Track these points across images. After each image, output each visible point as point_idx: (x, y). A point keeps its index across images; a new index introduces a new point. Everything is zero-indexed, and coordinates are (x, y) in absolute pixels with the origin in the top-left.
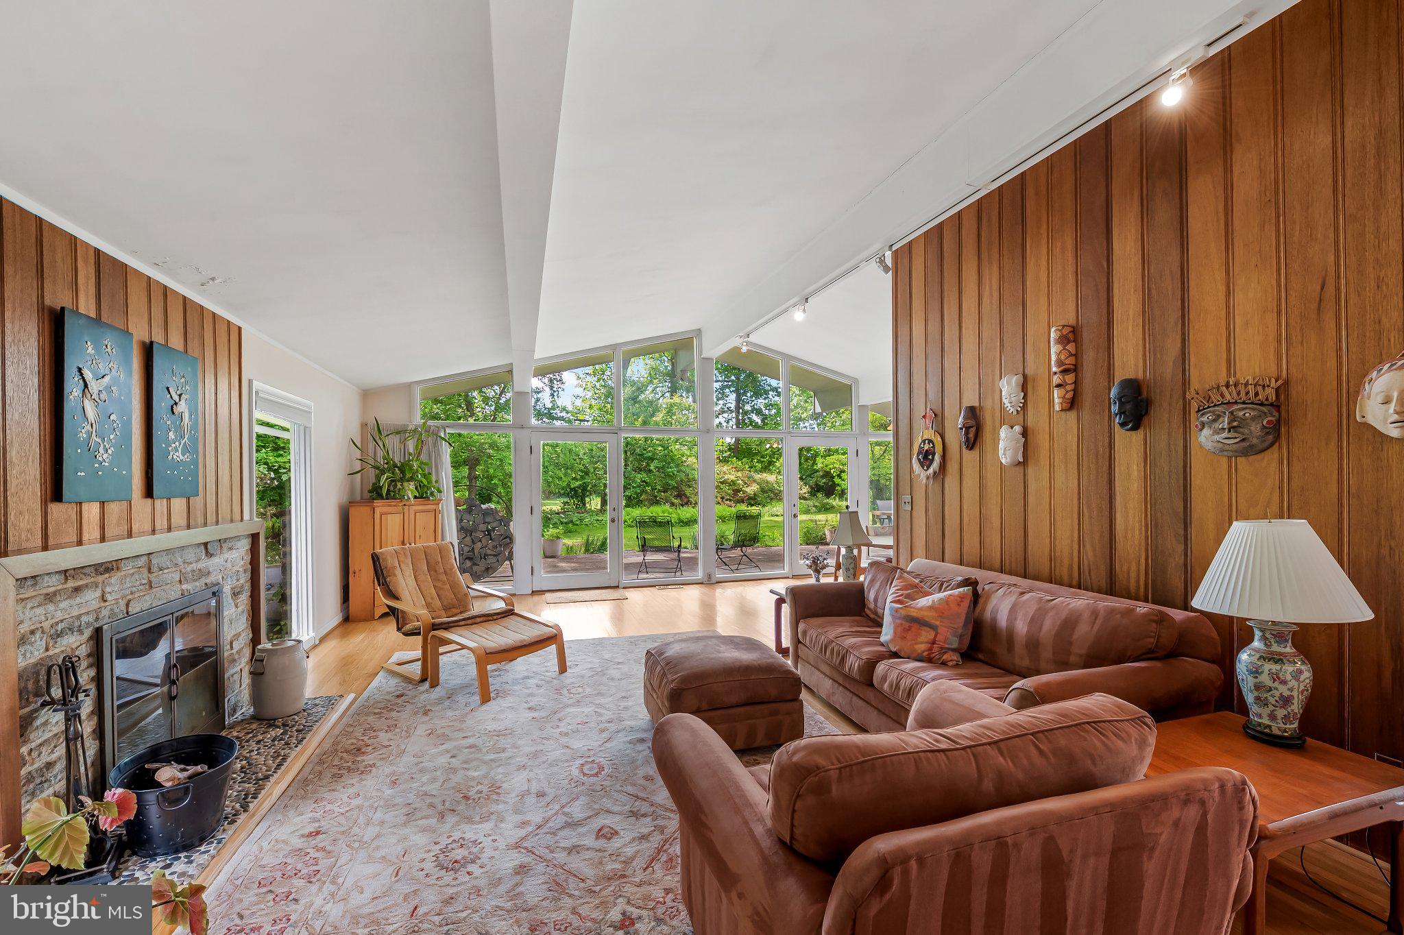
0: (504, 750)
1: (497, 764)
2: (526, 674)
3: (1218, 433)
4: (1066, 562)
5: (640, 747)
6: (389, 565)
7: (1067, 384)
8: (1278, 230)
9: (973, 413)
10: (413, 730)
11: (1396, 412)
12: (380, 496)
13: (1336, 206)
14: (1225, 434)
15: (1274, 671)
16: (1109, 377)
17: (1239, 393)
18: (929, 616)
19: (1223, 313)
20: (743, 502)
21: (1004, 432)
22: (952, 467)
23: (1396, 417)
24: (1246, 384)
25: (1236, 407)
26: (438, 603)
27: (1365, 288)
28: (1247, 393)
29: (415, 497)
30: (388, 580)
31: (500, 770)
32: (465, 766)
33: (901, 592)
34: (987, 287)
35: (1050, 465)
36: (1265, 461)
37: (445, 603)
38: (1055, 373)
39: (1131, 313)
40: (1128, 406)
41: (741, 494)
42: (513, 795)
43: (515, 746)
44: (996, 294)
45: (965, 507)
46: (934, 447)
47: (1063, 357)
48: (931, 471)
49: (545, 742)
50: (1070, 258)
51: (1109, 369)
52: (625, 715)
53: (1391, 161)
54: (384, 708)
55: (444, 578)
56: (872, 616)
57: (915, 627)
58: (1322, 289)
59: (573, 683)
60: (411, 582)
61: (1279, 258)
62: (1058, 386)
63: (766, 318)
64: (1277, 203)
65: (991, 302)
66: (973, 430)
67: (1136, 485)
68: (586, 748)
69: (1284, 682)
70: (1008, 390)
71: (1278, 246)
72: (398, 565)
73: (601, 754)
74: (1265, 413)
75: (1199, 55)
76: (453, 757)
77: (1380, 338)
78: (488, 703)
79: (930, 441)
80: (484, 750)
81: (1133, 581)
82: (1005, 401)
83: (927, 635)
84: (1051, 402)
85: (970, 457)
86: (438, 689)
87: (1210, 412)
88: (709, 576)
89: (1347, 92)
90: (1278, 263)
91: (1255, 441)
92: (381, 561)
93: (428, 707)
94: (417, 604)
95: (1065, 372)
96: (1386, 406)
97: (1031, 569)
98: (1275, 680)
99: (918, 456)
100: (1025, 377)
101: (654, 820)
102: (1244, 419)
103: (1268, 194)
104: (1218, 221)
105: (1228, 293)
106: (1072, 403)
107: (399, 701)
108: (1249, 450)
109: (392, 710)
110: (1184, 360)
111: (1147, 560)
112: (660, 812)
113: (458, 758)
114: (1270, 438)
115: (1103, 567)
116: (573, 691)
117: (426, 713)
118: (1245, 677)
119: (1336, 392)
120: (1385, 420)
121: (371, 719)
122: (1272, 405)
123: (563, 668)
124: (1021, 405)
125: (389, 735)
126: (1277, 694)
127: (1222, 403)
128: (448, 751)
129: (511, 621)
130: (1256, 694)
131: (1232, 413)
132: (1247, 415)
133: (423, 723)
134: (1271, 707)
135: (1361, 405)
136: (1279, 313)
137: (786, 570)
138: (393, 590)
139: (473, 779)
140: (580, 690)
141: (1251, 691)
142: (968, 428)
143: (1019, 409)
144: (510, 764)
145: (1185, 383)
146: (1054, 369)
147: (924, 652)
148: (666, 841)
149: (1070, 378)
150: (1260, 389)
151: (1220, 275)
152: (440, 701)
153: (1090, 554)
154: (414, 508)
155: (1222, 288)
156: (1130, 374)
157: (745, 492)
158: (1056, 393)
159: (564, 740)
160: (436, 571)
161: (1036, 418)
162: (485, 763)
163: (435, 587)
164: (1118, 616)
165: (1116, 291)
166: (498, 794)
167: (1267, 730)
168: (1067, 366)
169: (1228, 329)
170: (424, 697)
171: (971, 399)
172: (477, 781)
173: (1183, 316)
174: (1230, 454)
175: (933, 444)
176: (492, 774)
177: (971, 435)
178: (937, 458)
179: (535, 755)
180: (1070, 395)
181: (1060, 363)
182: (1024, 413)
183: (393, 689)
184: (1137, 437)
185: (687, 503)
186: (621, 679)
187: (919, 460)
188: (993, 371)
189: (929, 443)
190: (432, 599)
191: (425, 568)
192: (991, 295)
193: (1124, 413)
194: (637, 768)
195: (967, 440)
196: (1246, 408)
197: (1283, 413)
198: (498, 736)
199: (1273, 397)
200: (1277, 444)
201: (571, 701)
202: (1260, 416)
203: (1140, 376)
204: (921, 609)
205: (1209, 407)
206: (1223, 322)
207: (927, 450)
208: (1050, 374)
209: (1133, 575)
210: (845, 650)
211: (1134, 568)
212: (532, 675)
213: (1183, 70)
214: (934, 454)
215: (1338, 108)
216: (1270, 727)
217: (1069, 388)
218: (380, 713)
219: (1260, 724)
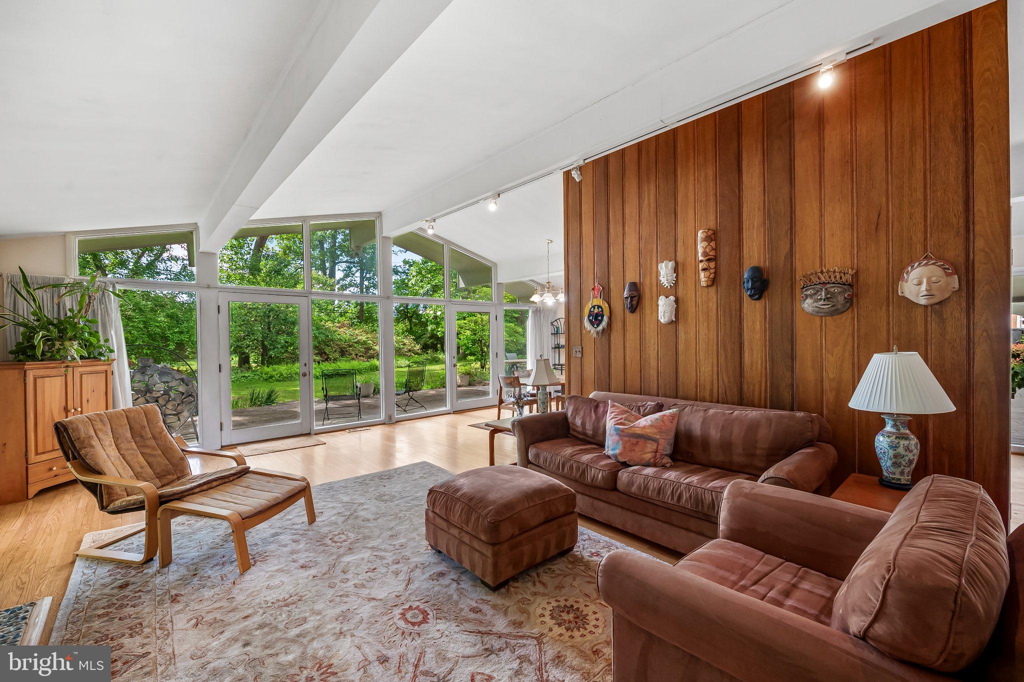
0: (305, 620)
1: (308, 639)
2: (273, 531)
3: (817, 302)
4: (708, 387)
5: (446, 581)
6: (83, 435)
7: (711, 269)
8: (852, 179)
9: (634, 286)
10: (169, 625)
11: (927, 290)
12: (33, 358)
13: (887, 169)
14: (822, 303)
15: (906, 445)
16: (740, 265)
17: (830, 277)
18: (649, 431)
19: (818, 228)
20: (373, 358)
21: (662, 301)
22: (617, 326)
23: (925, 293)
24: (834, 272)
25: (828, 286)
26: (150, 471)
27: (903, 218)
28: (835, 277)
29: (82, 357)
30: (83, 452)
31: (315, 644)
32: (269, 651)
33: (620, 417)
34: (646, 199)
35: (696, 323)
36: (844, 318)
37: (158, 471)
38: (701, 261)
39: (756, 223)
40: (757, 284)
41: (372, 352)
42: (353, 669)
43: (315, 613)
44: (653, 205)
45: (628, 353)
46: (602, 311)
47: (708, 250)
48: (600, 328)
49: (345, 599)
50: (711, 185)
51: (740, 260)
52: (407, 553)
53: (918, 147)
54: (109, 607)
55: (152, 443)
56: (581, 436)
57: (641, 442)
58: (879, 216)
59: (330, 532)
60: (113, 452)
61: (853, 196)
62: (704, 270)
63: (458, 207)
64: (852, 163)
65: (649, 212)
66: (636, 298)
67: (759, 335)
68: (393, 595)
69: (911, 451)
70: (665, 272)
71: (852, 191)
72: (93, 434)
73: (413, 598)
74: (846, 290)
75: (843, 58)
76: (246, 644)
77: (911, 248)
78: (249, 572)
79: (599, 307)
80: (281, 626)
81: (756, 397)
82: (661, 278)
83: (651, 446)
84: (697, 280)
85: (631, 318)
86: (173, 567)
87: (811, 288)
88: (390, 417)
89: (894, 103)
90: (852, 200)
91: (839, 307)
92: (70, 431)
93: (173, 592)
94: (124, 476)
95: (709, 260)
96: (919, 286)
97: (680, 394)
98: (906, 450)
99: (589, 317)
100: (677, 263)
101: (513, 651)
102: (833, 294)
103: (846, 157)
104: (815, 170)
105: (821, 216)
106: (713, 281)
107: (126, 592)
108: (835, 312)
109: (122, 606)
110: (792, 255)
111: (766, 382)
112: (513, 642)
113: (254, 644)
114: (848, 304)
115: (735, 389)
116: (336, 539)
117: (174, 599)
118: (886, 450)
119: (885, 278)
120: (918, 295)
121: (96, 624)
122: (849, 285)
123: (312, 518)
124: (674, 282)
125: (138, 639)
126: (907, 458)
127: (820, 283)
128: (235, 640)
129: (249, 480)
130: (894, 460)
131: (826, 289)
132: (836, 290)
133: (178, 612)
134: (902, 467)
135: (901, 286)
136: (853, 229)
137: (448, 408)
138: (92, 463)
139: (291, 665)
140: (344, 537)
141: (891, 459)
142: (632, 298)
143: (672, 285)
144: (322, 635)
145: (792, 271)
146: (701, 258)
147: (650, 460)
148: (540, 669)
149: (712, 265)
150: (842, 275)
151: (815, 205)
152: (184, 581)
153: (726, 381)
154: (80, 369)
155: (817, 212)
156: (755, 263)
157: (374, 350)
158: (702, 274)
159: (364, 592)
160: (142, 437)
161: (687, 292)
162: (293, 641)
163: (142, 454)
164: (787, 420)
165: (745, 209)
166: (335, 674)
167: (899, 482)
168: (710, 257)
169: (821, 237)
170: (158, 580)
171: (632, 276)
172: (297, 667)
173: (791, 228)
174: (823, 315)
175: (602, 308)
176: (310, 652)
177: (634, 303)
178: (606, 319)
179: (344, 617)
180: (712, 276)
181: (705, 254)
182: (676, 289)
183: (108, 580)
184: (759, 305)
185: (327, 360)
186: (375, 519)
187: (590, 320)
188: (651, 258)
189: (598, 308)
190: (142, 467)
191: (129, 435)
192: (649, 205)
193: (754, 288)
194: (457, 603)
195: (632, 306)
196: (835, 287)
197: (855, 290)
198: (287, 605)
199: (850, 280)
200: (851, 309)
201: (342, 550)
202: (843, 292)
203: (762, 265)
204: (644, 427)
205: (810, 285)
206: (818, 234)
207: (597, 313)
208: (697, 262)
209: (757, 393)
210: (585, 466)
211: (757, 388)
212: (279, 531)
213: (830, 66)
214: (603, 316)
215: (888, 112)
216: (900, 479)
217: (712, 271)
218: (107, 614)
219: (894, 479)
